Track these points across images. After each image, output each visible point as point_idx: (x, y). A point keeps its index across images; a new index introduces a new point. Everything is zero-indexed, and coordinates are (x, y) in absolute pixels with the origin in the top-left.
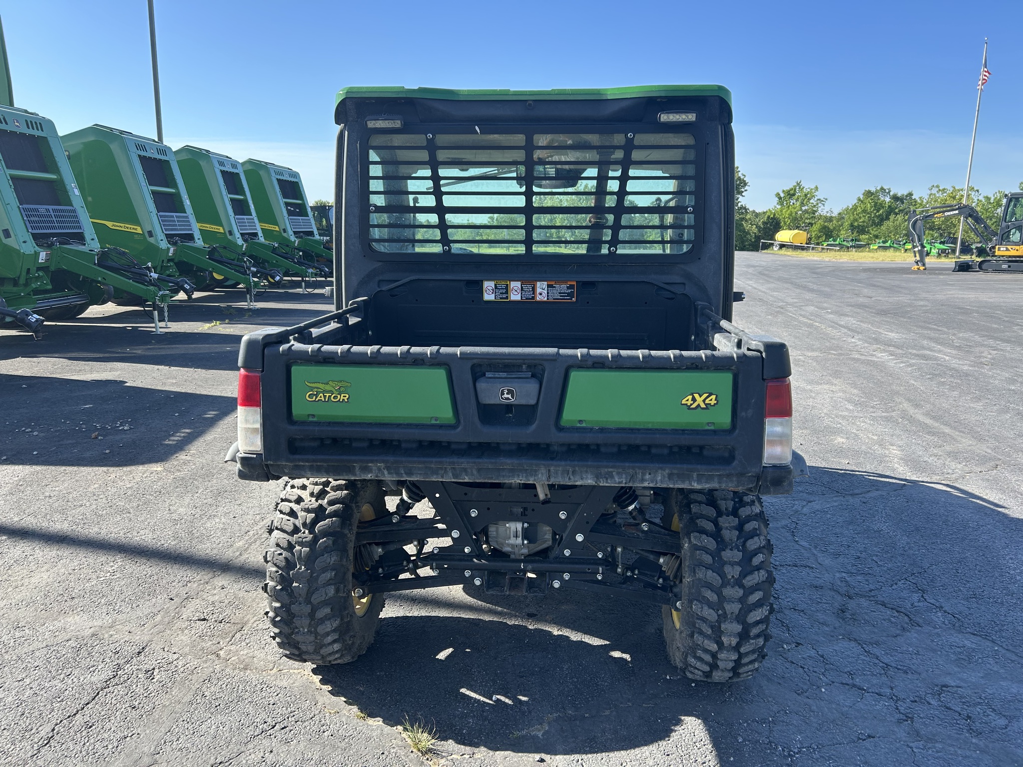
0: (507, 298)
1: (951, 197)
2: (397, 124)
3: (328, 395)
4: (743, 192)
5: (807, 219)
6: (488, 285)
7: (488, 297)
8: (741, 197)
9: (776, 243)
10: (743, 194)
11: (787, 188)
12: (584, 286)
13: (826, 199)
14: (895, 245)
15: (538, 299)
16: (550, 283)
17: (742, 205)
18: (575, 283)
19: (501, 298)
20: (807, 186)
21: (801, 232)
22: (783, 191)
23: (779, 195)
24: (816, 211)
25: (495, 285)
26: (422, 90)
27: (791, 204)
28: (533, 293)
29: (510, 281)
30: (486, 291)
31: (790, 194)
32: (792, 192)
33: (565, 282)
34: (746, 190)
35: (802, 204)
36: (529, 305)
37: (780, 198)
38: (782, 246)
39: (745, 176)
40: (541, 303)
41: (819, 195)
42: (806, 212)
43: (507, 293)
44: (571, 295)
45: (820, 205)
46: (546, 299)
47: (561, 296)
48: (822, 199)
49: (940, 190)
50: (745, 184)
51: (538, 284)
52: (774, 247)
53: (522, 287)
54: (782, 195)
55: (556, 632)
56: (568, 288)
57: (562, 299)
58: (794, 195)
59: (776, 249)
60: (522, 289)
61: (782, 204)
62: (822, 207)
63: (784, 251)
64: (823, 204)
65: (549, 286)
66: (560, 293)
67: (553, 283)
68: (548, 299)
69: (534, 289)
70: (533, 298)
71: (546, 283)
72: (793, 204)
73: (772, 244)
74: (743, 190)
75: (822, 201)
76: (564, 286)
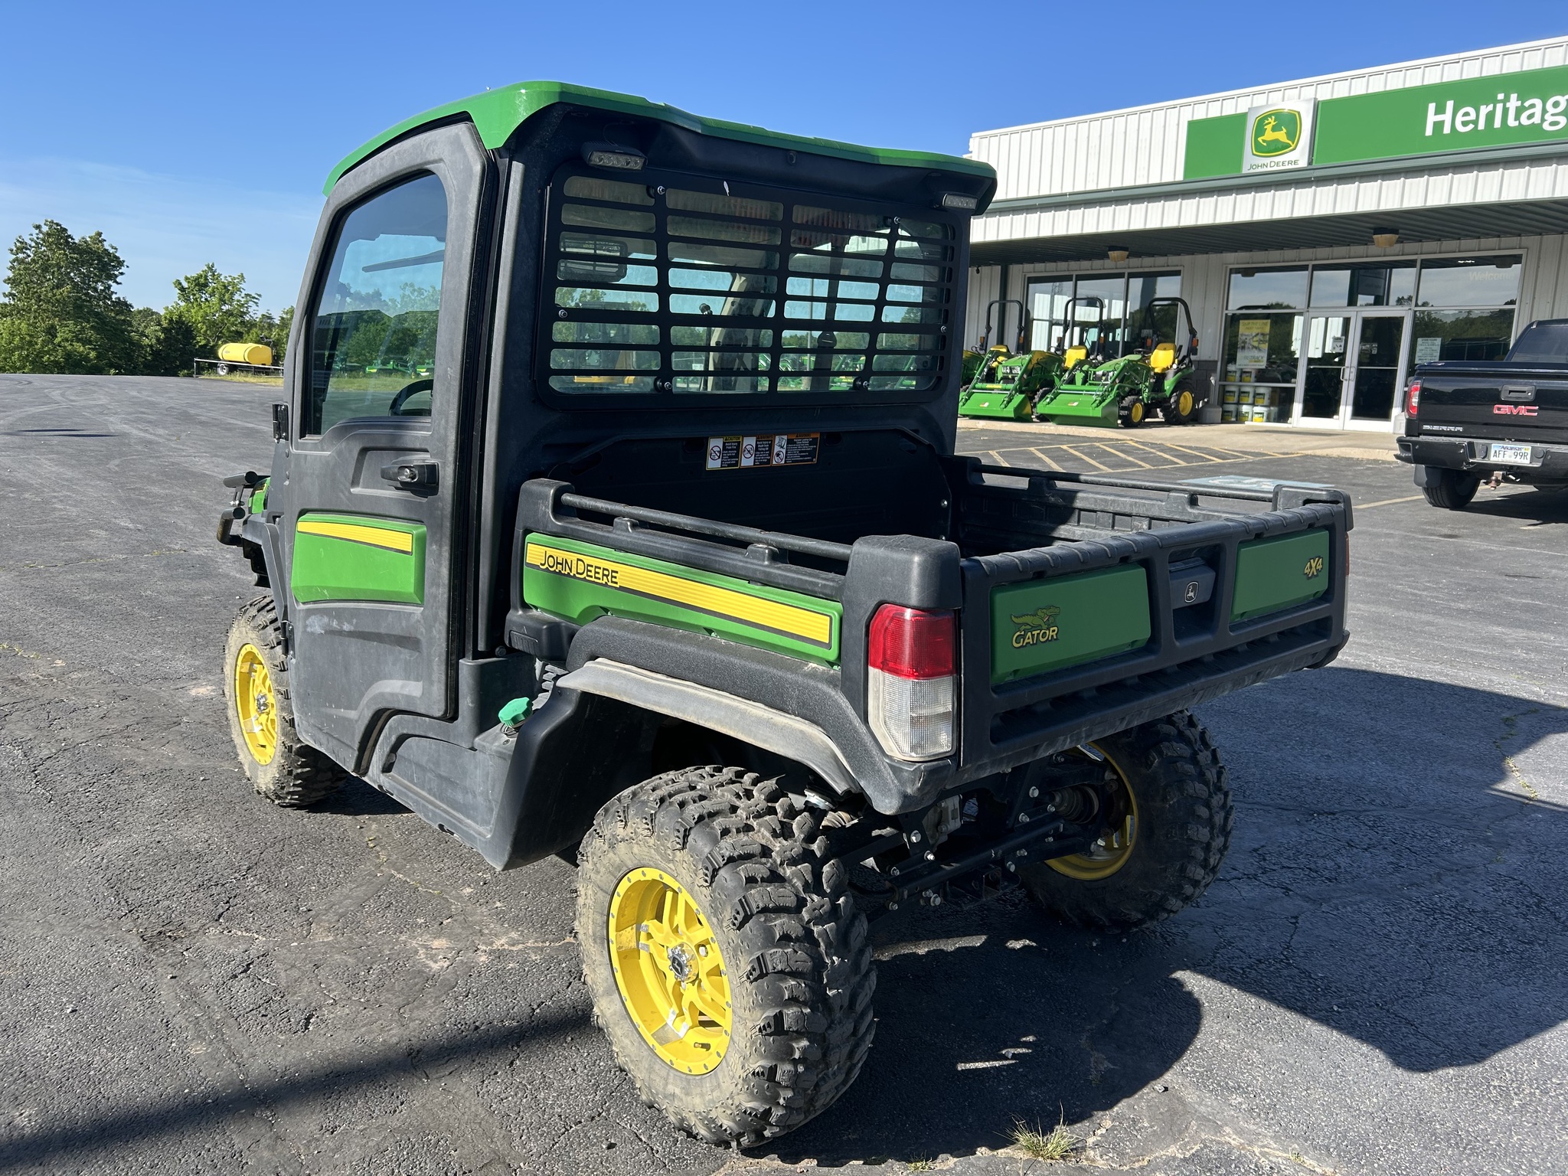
0: (736, 464)
1: (433, 301)
2: (636, 163)
3: (1035, 633)
4: (116, 276)
5: (233, 324)
6: (715, 444)
7: (713, 464)
8: (114, 285)
9: (221, 364)
10: (118, 280)
11: (193, 273)
12: (831, 439)
13: (260, 295)
14: (400, 368)
15: (774, 463)
16: (791, 437)
17: (119, 298)
18: (818, 436)
19: (729, 465)
20: (226, 273)
21: (260, 346)
22: (187, 279)
23: (180, 284)
24: (245, 313)
25: (724, 443)
26: (667, 109)
27: (203, 300)
28: (770, 455)
29: (743, 437)
30: (711, 455)
31: (200, 283)
32: (202, 281)
33: (807, 435)
34: (122, 274)
35: (223, 301)
36: (764, 472)
37: (182, 289)
38: (233, 368)
39: (116, 249)
40: (779, 468)
41: (248, 288)
42: (229, 313)
43: (737, 456)
44: (812, 454)
45: (251, 303)
46: (783, 462)
47: (801, 456)
48: (253, 295)
49: (414, 290)
50: (120, 264)
51: (777, 439)
52: (219, 369)
53: (757, 445)
54: (185, 285)
55: (951, 948)
56: (811, 443)
57: (801, 461)
58: (206, 285)
59: (222, 372)
60: (757, 450)
61: (187, 300)
62: (254, 307)
63: (238, 377)
64: (256, 303)
65: (789, 442)
66: (800, 452)
67: (793, 437)
68: (785, 462)
69: (771, 447)
70: (769, 461)
71: (785, 437)
72: (206, 299)
73: (216, 365)
74: (116, 273)
75: (254, 298)
76: (806, 441)
